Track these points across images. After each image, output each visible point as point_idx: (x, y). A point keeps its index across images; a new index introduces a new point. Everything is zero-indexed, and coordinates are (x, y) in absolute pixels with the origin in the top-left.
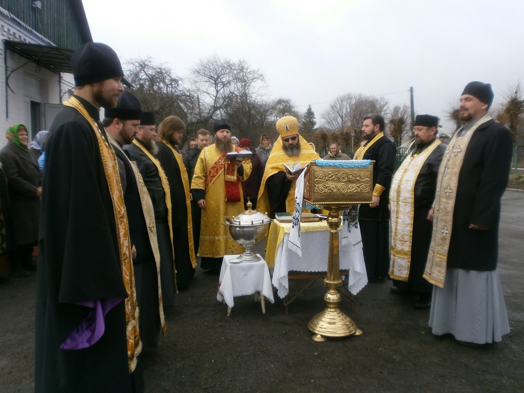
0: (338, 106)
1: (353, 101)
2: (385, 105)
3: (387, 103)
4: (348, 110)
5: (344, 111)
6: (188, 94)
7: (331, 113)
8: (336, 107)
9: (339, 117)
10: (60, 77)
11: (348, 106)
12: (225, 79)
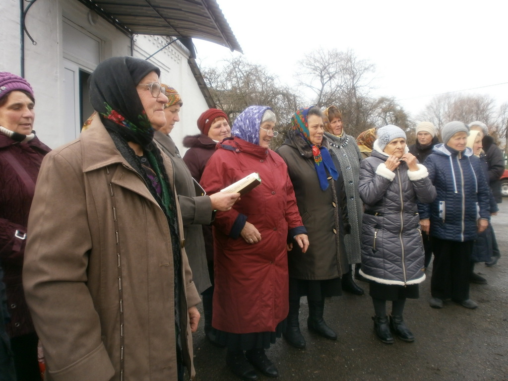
0: (435, 107)
1: (453, 101)
2: (491, 103)
3: (492, 101)
4: (446, 110)
5: (442, 111)
6: (285, 92)
7: (426, 113)
8: (432, 108)
9: (436, 118)
10: (132, 42)
11: (446, 107)
12: (332, 70)
